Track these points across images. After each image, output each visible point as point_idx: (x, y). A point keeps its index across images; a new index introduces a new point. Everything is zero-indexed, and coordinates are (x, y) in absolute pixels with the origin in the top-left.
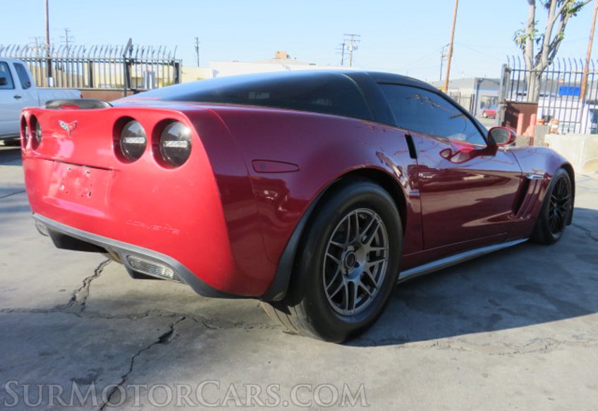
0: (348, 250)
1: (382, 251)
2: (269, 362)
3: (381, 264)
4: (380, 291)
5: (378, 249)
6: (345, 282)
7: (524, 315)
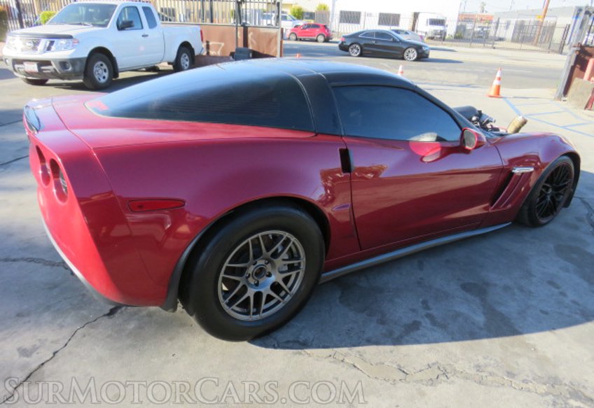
0: (257, 264)
1: (299, 264)
2: (173, 355)
3: (298, 274)
4: (292, 298)
5: (295, 262)
6: (251, 292)
7: (443, 327)
